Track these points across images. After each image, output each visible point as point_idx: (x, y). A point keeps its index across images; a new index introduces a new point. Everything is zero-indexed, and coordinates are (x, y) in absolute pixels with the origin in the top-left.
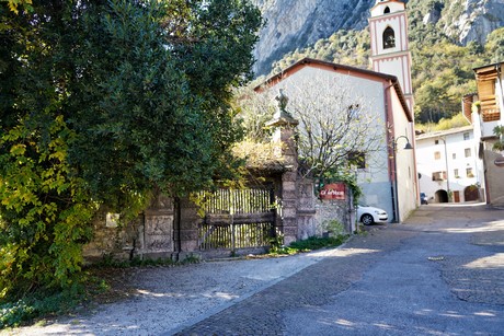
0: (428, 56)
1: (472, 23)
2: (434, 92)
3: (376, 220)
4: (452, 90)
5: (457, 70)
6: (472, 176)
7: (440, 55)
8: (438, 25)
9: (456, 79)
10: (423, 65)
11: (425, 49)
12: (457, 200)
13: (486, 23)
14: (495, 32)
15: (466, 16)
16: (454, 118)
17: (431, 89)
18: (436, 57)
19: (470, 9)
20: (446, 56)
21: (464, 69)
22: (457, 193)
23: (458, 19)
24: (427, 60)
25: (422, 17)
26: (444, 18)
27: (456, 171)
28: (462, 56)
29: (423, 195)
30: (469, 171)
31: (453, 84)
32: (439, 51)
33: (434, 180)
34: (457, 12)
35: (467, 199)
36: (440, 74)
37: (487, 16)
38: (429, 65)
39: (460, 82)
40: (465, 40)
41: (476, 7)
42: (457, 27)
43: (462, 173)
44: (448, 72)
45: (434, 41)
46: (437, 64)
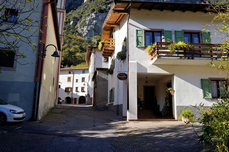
0: (70, 38)
1: (88, 30)
2: (71, 53)
3: (10, 119)
4: (78, 54)
5: (80, 47)
6: (84, 91)
7: (75, 39)
8: (76, 27)
9: (80, 50)
10: (67, 41)
11: (69, 35)
12: (75, 103)
13: (93, 32)
14: (96, 36)
15: (87, 27)
16: (77, 66)
17: (69, 51)
18: (73, 39)
19: (88, 25)
20: (77, 40)
21: (84, 47)
22: (76, 99)
23: (83, 27)
24: (70, 40)
25: (70, 22)
26: (78, 25)
27: (77, 88)
28: (83, 42)
29: (59, 99)
30: (82, 88)
31: (78, 52)
32: (75, 37)
33: (66, 91)
34: (84, 24)
35: (80, 103)
36: (74, 46)
37: (94, 29)
38: (70, 42)
39: (81, 52)
40: (85, 36)
41: (91, 25)
42: (83, 30)
43: (79, 89)
44: (77, 46)
45: (73, 33)
46: (73, 42)
